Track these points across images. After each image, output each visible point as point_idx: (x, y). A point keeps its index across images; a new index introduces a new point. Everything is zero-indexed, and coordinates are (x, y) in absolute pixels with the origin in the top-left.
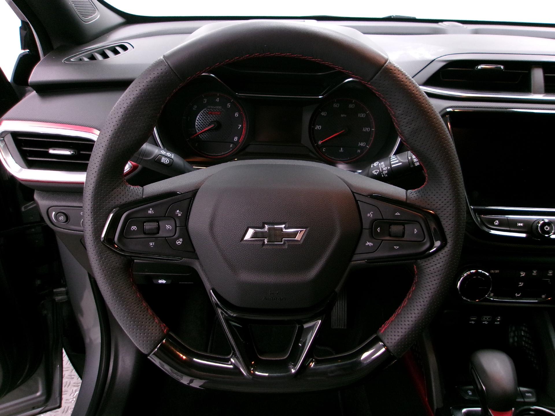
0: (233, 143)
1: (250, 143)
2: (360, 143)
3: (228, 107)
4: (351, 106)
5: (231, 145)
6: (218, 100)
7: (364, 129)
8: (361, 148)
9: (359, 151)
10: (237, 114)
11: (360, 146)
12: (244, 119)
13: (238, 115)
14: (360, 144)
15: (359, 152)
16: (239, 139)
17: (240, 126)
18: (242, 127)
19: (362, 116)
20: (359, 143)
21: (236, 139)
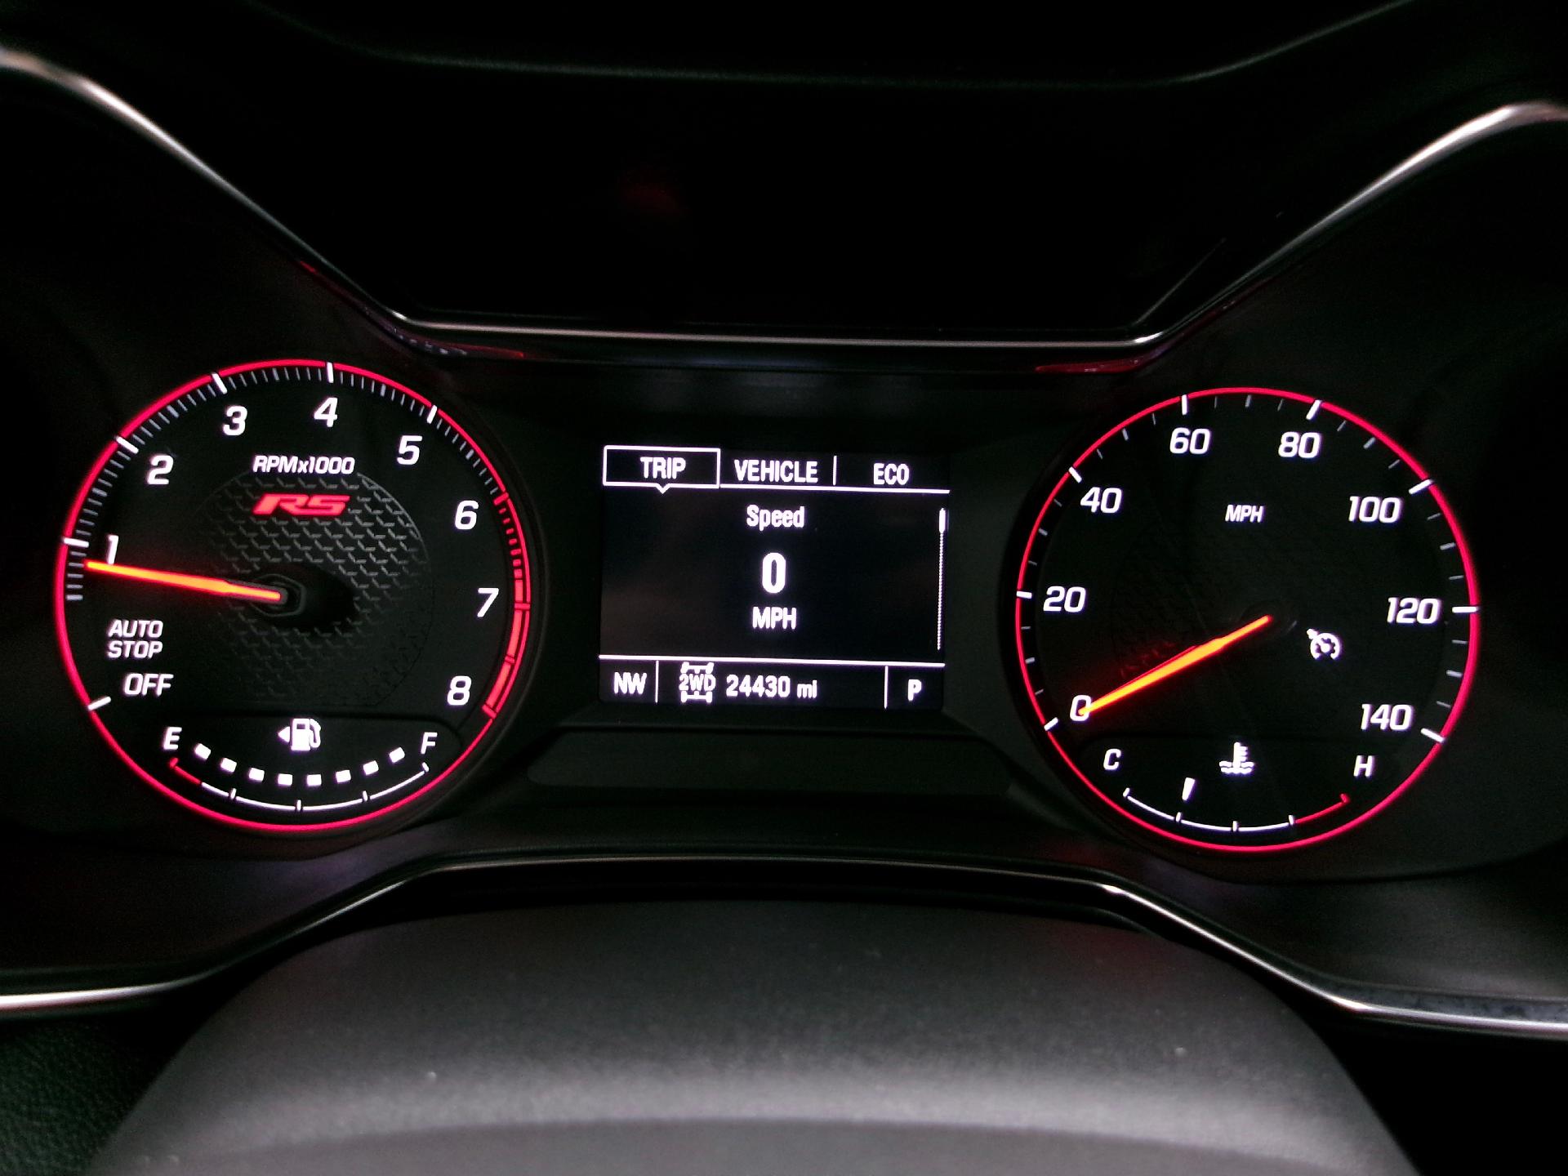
0: (442, 718)
1: (565, 723)
2: (1372, 712)
3: (401, 461)
4: (1296, 445)
5: (427, 735)
6: (327, 412)
7: (1399, 608)
8: (1377, 741)
9: (1364, 766)
10: (467, 509)
11: (1374, 728)
12: (518, 545)
13: (473, 516)
14: (1374, 720)
15: (1363, 771)
16: (480, 693)
17: (487, 596)
18: (505, 604)
19: (1380, 514)
20: (1366, 708)
21: (459, 691)
